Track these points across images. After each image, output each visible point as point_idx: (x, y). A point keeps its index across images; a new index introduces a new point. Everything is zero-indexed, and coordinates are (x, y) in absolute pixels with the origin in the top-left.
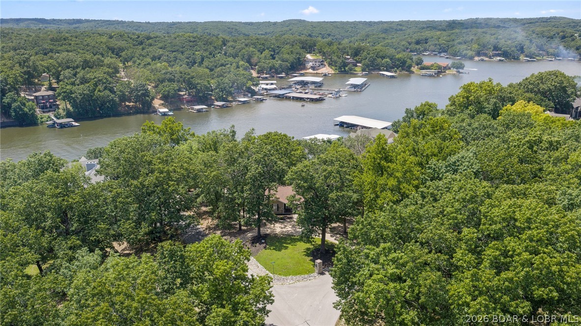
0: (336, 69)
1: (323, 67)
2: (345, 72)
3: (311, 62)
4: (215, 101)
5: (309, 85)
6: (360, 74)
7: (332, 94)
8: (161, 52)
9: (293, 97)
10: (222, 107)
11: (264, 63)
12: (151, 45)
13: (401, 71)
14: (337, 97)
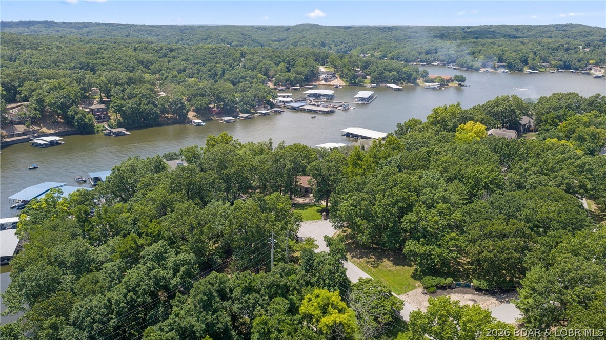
0: (347, 81)
1: (334, 79)
2: (355, 84)
3: (323, 74)
4: (240, 113)
5: (321, 97)
6: (369, 85)
7: (341, 106)
8: (185, 64)
9: (307, 109)
10: (246, 118)
11: (280, 75)
12: (174, 57)
13: (407, 84)
14: (345, 110)
